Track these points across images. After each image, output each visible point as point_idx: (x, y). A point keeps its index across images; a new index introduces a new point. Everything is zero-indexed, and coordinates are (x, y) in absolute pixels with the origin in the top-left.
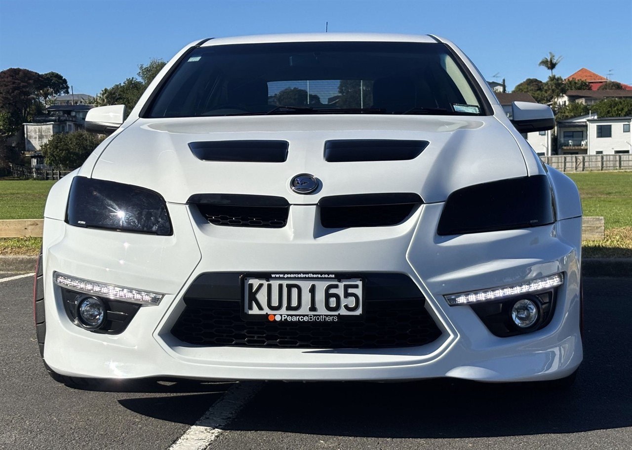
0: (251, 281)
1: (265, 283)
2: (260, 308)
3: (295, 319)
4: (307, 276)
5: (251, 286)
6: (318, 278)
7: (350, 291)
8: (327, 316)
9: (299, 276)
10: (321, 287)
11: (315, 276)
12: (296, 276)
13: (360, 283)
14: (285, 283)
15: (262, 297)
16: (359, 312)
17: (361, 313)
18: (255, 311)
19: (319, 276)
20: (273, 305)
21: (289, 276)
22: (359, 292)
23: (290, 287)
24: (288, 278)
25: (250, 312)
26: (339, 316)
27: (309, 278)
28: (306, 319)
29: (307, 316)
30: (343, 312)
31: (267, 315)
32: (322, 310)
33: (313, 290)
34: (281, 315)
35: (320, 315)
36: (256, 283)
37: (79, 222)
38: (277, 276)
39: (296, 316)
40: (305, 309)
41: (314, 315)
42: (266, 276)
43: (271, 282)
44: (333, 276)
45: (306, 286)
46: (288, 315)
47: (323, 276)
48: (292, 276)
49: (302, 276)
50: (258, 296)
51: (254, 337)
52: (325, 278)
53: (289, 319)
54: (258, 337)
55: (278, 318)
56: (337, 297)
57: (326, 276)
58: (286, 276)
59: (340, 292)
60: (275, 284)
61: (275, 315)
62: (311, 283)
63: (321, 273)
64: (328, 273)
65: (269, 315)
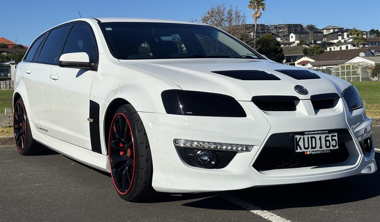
0: (296, 136)
1: (302, 137)
2: (301, 149)
3: (315, 153)
4: (318, 132)
5: (296, 138)
6: (322, 133)
7: (333, 138)
8: (326, 150)
9: (315, 132)
10: (323, 136)
11: (321, 132)
12: (314, 132)
13: (336, 134)
14: (310, 136)
15: (301, 143)
16: (337, 147)
17: (338, 148)
18: (299, 150)
19: (322, 132)
20: (306, 147)
21: (311, 133)
22: (336, 138)
23: (312, 138)
24: (311, 134)
25: (297, 151)
26: (330, 150)
27: (319, 133)
28: (319, 152)
29: (319, 151)
30: (332, 148)
31: (304, 152)
32: (324, 148)
33: (320, 139)
34: (309, 151)
35: (323, 150)
36: (298, 137)
37: (187, 113)
38: (307, 133)
39: (315, 151)
40: (318, 148)
41: (322, 150)
42: (302, 133)
43: (304, 136)
44: (327, 132)
45: (317, 137)
46: (312, 151)
47: (324, 132)
48: (313, 133)
49: (316, 132)
50: (299, 143)
51: (286, 164)
52: (324, 133)
53: (313, 153)
54: (288, 163)
55: (308, 153)
56: (329, 141)
57: (325, 132)
58: (310, 133)
59: (330, 139)
60: (306, 137)
61: (307, 152)
62: (319, 135)
63: (323, 131)
64: (325, 130)
65: (305, 152)
